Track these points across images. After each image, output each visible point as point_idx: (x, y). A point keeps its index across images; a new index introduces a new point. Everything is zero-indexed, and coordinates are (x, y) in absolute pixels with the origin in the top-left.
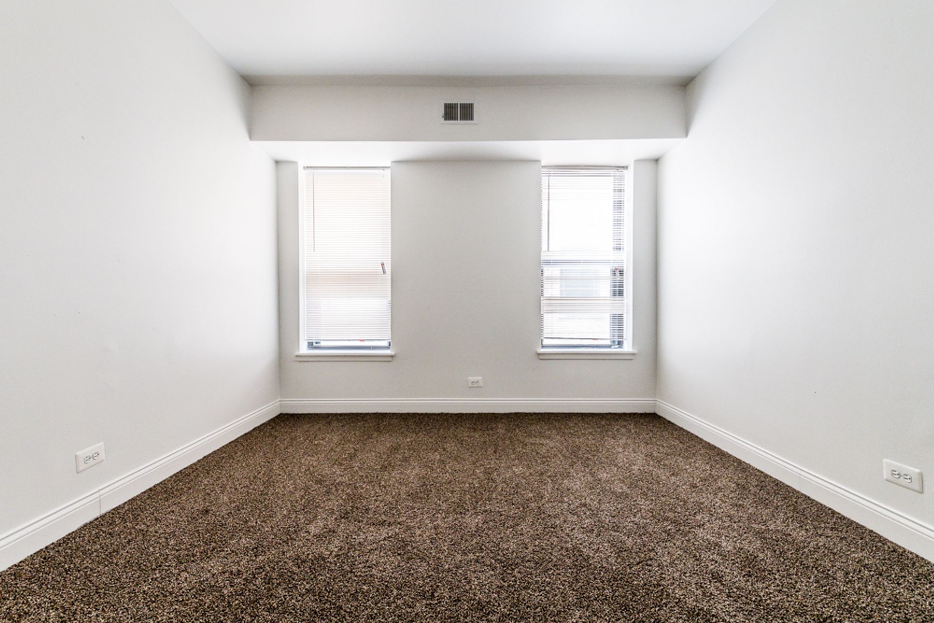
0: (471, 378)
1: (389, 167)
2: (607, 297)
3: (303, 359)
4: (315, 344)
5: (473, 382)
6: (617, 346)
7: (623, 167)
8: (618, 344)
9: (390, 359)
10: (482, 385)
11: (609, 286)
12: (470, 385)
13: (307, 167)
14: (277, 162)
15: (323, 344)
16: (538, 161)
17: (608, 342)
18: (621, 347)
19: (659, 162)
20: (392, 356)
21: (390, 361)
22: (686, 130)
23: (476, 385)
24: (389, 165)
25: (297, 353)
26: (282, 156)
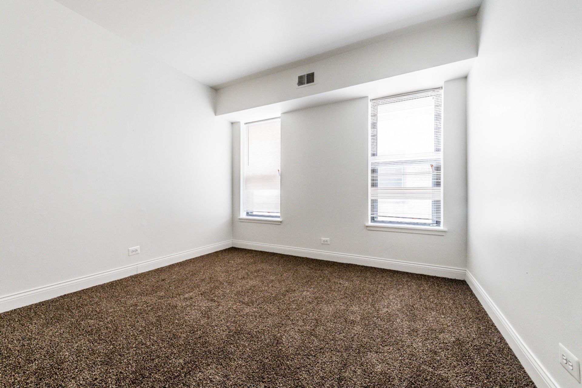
0: (323, 239)
1: (280, 117)
2: (430, 186)
3: (242, 220)
4: (250, 214)
5: (324, 241)
6: (436, 225)
7: (439, 88)
8: (437, 223)
9: (280, 223)
10: (329, 243)
11: (431, 179)
12: (322, 243)
13: (246, 123)
14: (232, 123)
15: (254, 213)
16: (367, 97)
17: (430, 222)
18: (439, 226)
19: (468, 78)
20: (281, 222)
21: (279, 224)
22: (476, 51)
23: (326, 243)
24: (280, 116)
25: (239, 217)
26: (234, 120)
